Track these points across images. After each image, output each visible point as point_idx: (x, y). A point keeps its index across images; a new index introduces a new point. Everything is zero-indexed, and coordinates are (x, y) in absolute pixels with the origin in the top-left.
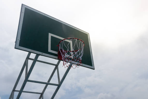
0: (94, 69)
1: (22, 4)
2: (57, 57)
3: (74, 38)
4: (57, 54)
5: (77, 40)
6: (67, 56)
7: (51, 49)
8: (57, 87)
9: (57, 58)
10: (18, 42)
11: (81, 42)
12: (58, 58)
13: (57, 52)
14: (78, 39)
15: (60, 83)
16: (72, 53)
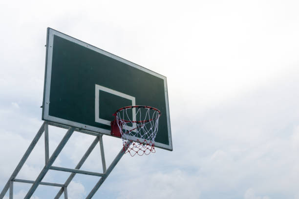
0: (171, 150)
1: (49, 29)
2: (110, 131)
3: (144, 107)
4: (109, 125)
5: (149, 109)
6: (126, 127)
7: (101, 117)
8: (100, 178)
9: (110, 134)
10: (47, 107)
11: (156, 112)
12: (112, 133)
13: (110, 122)
14: (151, 109)
15: (106, 171)
16: (135, 125)
